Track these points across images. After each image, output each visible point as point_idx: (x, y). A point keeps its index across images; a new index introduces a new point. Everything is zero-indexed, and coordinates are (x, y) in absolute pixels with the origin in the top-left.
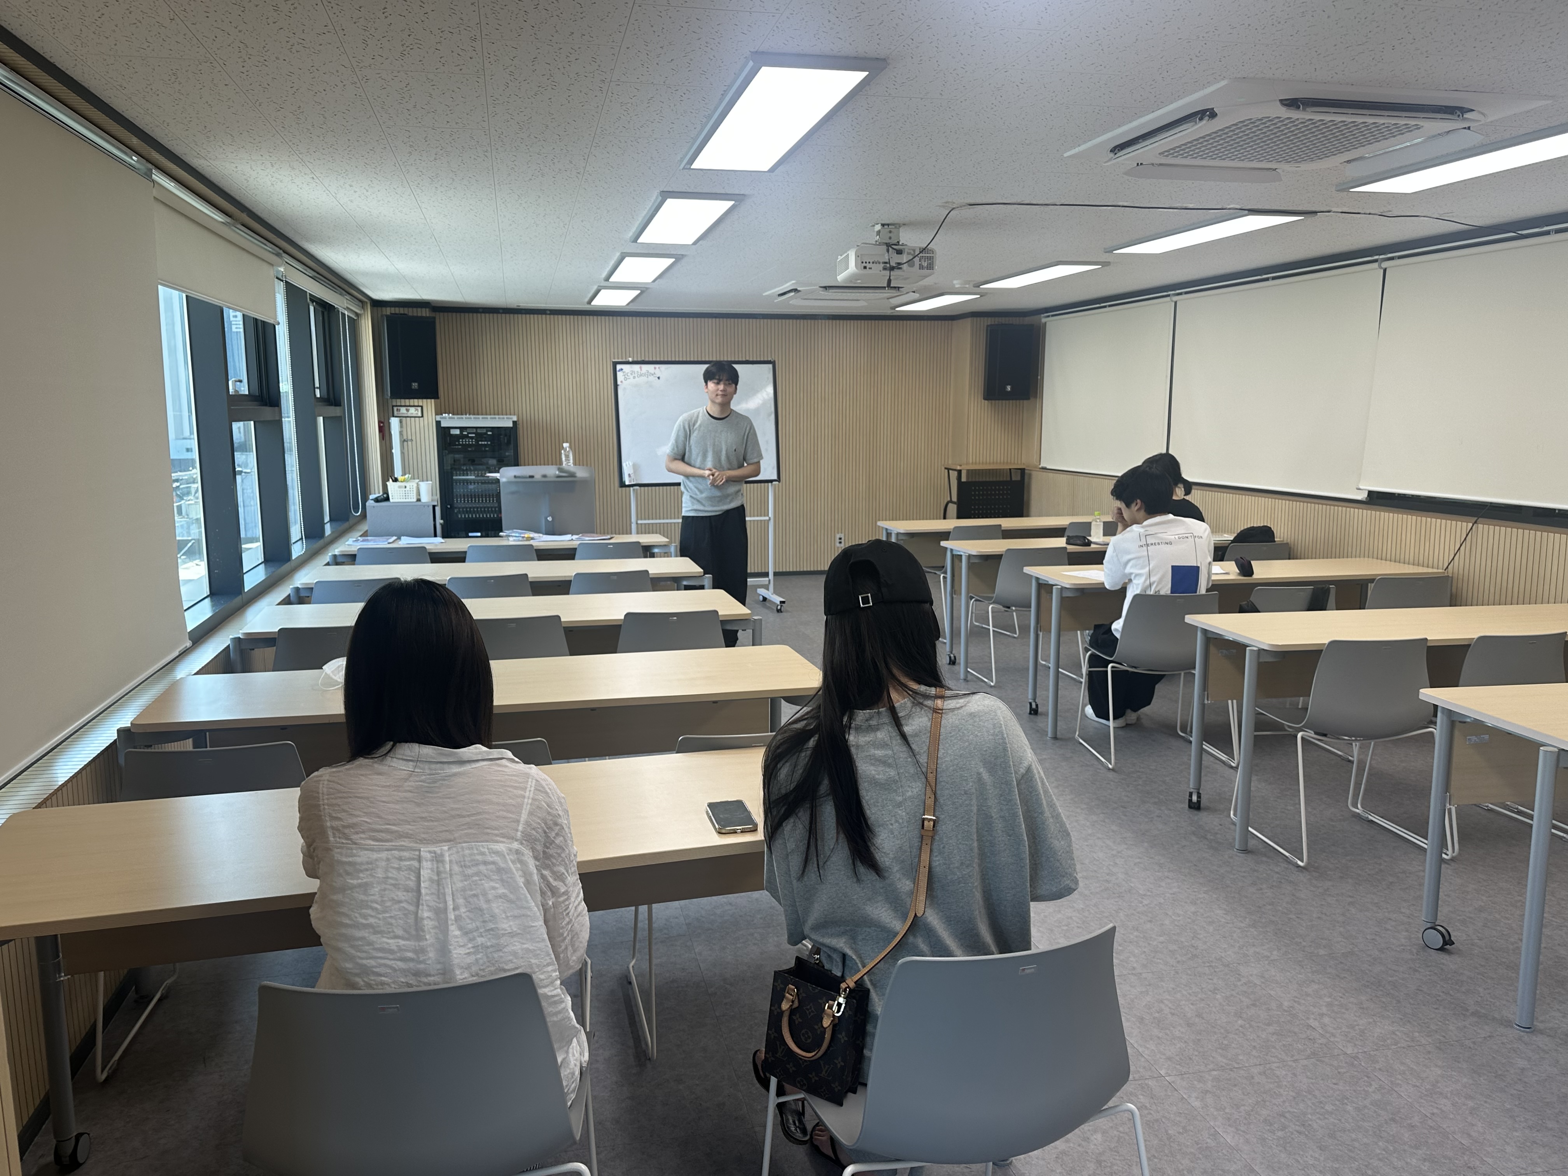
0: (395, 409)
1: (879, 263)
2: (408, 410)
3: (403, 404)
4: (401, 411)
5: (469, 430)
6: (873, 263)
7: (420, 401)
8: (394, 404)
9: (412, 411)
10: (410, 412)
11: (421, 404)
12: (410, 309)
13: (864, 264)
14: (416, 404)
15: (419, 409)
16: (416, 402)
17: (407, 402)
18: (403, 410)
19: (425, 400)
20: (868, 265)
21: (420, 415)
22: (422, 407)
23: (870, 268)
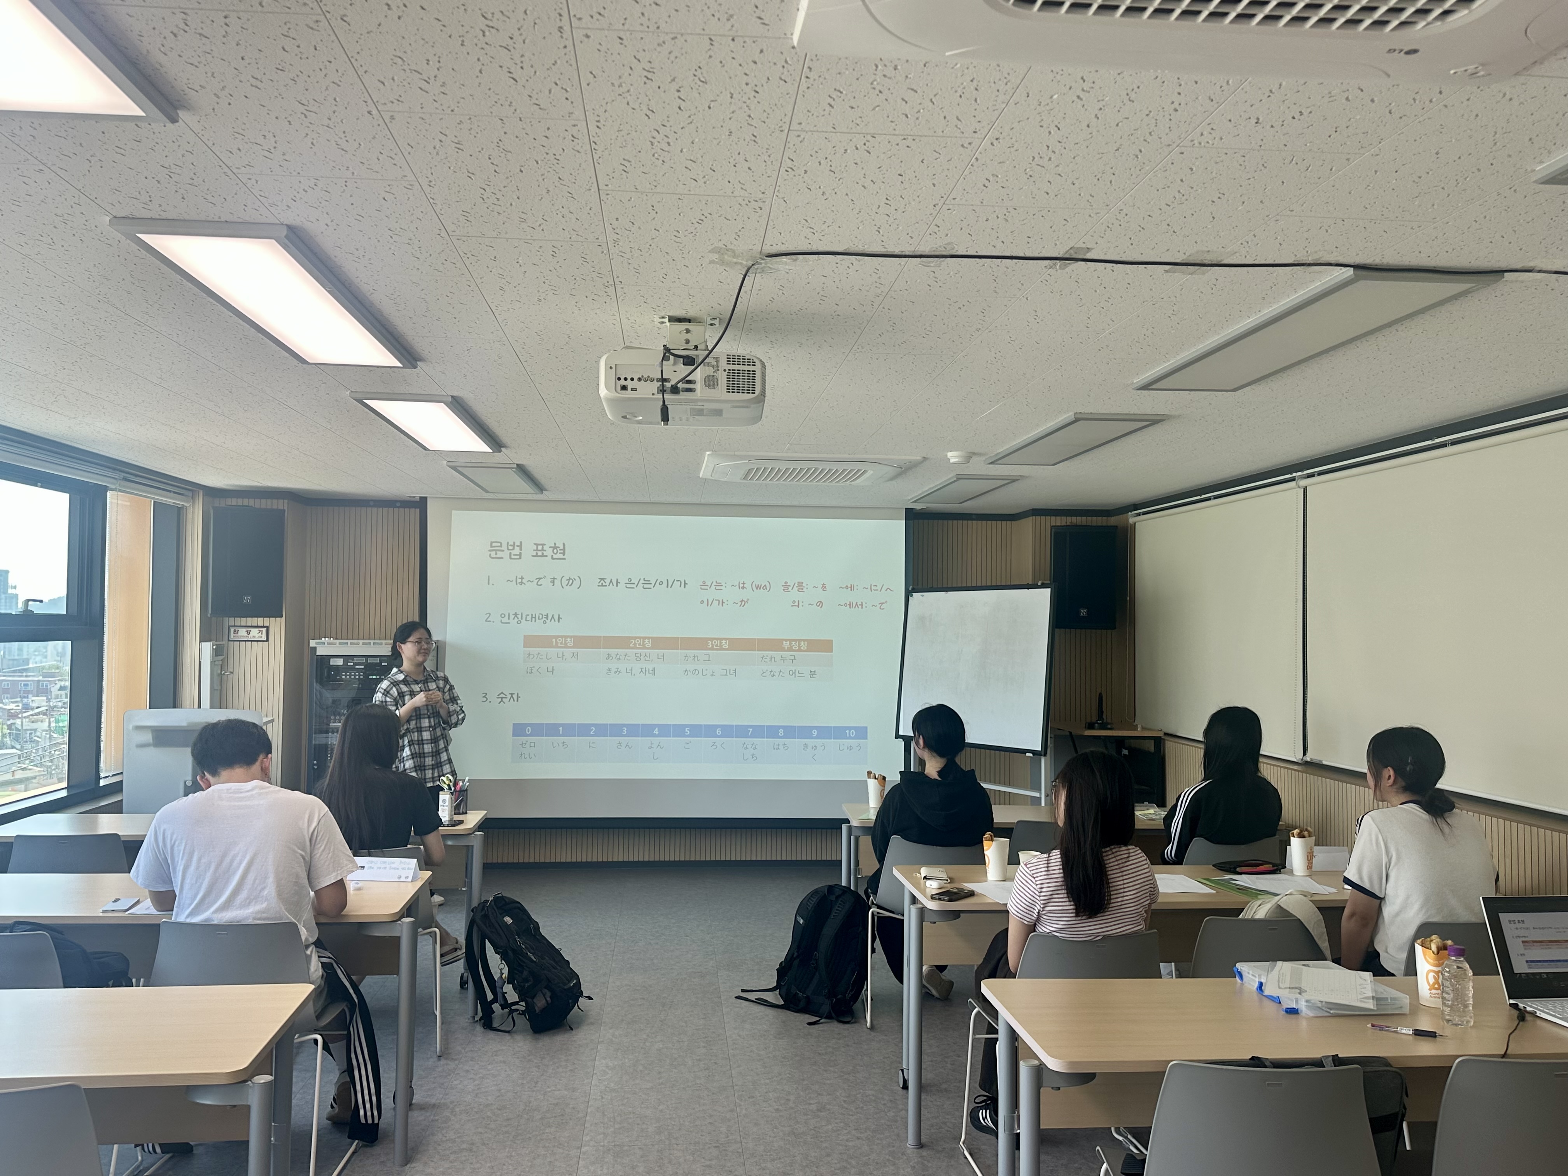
0: (232, 630)
1: (652, 380)
2: (248, 633)
3: (243, 624)
4: (240, 634)
5: (356, 660)
6: (640, 379)
7: (266, 619)
8: (232, 623)
9: (254, 632)
10: (252, 634)
11: (266, 624)
12: (257, 501)
13: (623, 382)
14: (261, 624)
15: (264, 630)
16: (260, 621)
17: (250, 621)
18: (242, 632)
19: (272, 619)
20: (628, 383)
21: (264, 638)
22: (268, 628)
23: (632, 390)
